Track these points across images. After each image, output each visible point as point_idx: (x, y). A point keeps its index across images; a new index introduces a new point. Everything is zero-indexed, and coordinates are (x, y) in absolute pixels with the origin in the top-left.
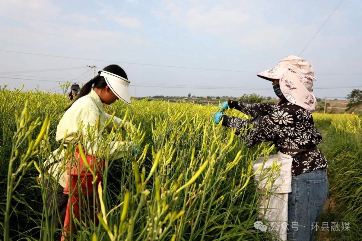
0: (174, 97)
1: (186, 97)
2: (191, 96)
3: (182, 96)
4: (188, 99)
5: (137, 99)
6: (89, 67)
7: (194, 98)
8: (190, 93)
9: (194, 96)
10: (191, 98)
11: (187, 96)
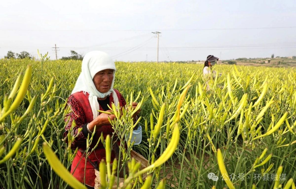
0: (256, 59)
1: (268, 58)
2: (275, 57)
3: (265, 58)
4: (271, 60)
5: (221, 62)
6: (154, 33)
7: (278, 59)
8: (273, 54)
9: (278, 57)
10: (275, 59)
11: (270, 57)
